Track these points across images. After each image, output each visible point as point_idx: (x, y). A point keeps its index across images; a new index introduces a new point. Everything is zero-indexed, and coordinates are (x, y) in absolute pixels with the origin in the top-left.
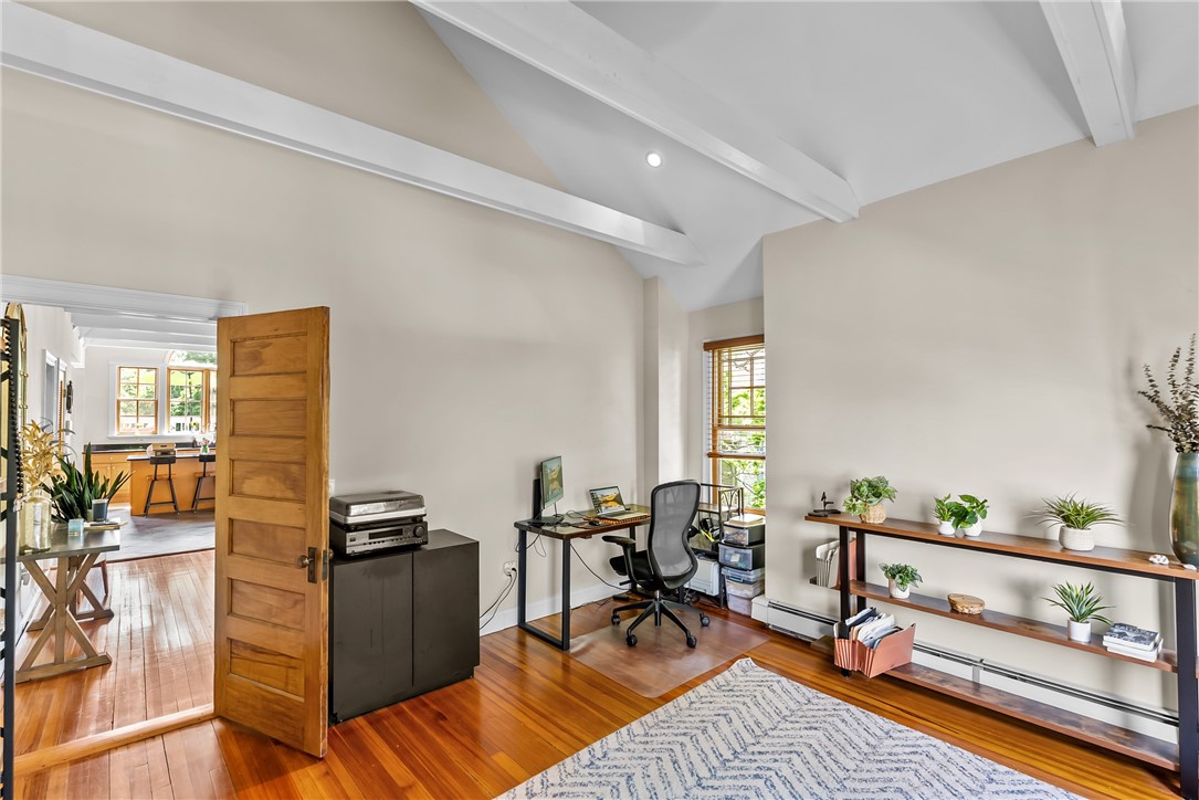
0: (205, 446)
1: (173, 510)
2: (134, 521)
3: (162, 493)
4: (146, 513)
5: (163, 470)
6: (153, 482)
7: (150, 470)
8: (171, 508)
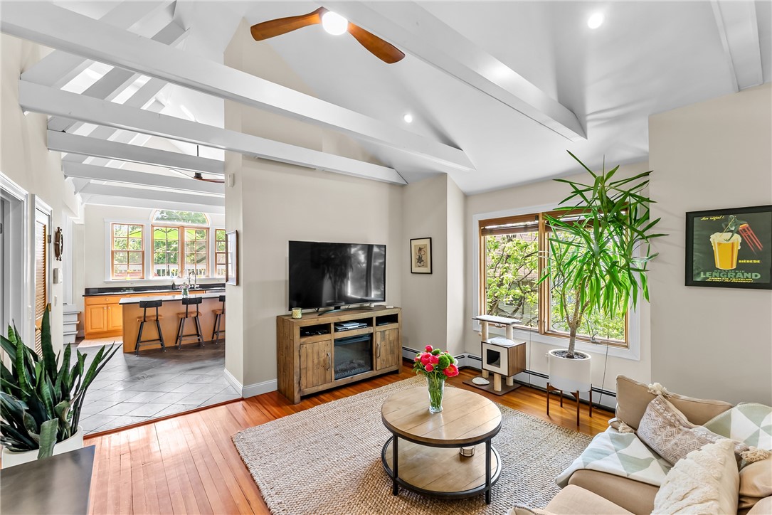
0: (185, 290)
1: (159, 346)
2: (127, 361)
3: (150, 332)
4: (136, 352)
5: (151, 311)
6: (142, 323)
7: (140, 312)
8: (158, 346)
